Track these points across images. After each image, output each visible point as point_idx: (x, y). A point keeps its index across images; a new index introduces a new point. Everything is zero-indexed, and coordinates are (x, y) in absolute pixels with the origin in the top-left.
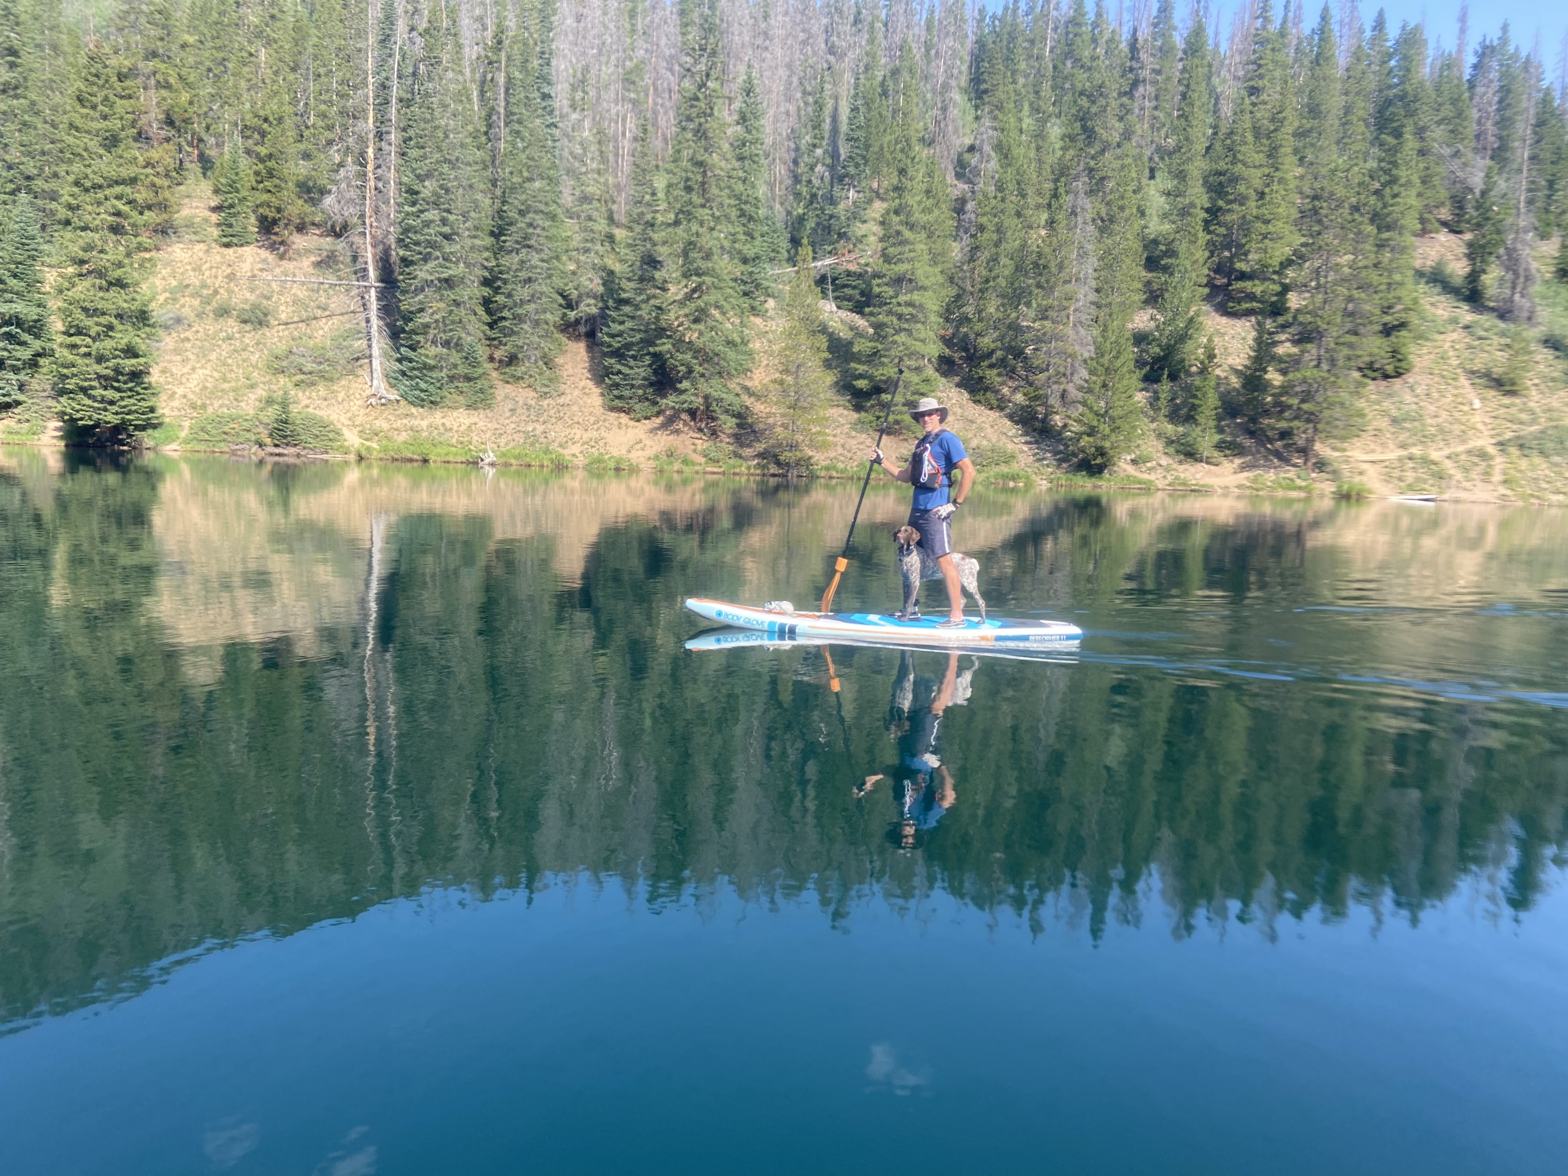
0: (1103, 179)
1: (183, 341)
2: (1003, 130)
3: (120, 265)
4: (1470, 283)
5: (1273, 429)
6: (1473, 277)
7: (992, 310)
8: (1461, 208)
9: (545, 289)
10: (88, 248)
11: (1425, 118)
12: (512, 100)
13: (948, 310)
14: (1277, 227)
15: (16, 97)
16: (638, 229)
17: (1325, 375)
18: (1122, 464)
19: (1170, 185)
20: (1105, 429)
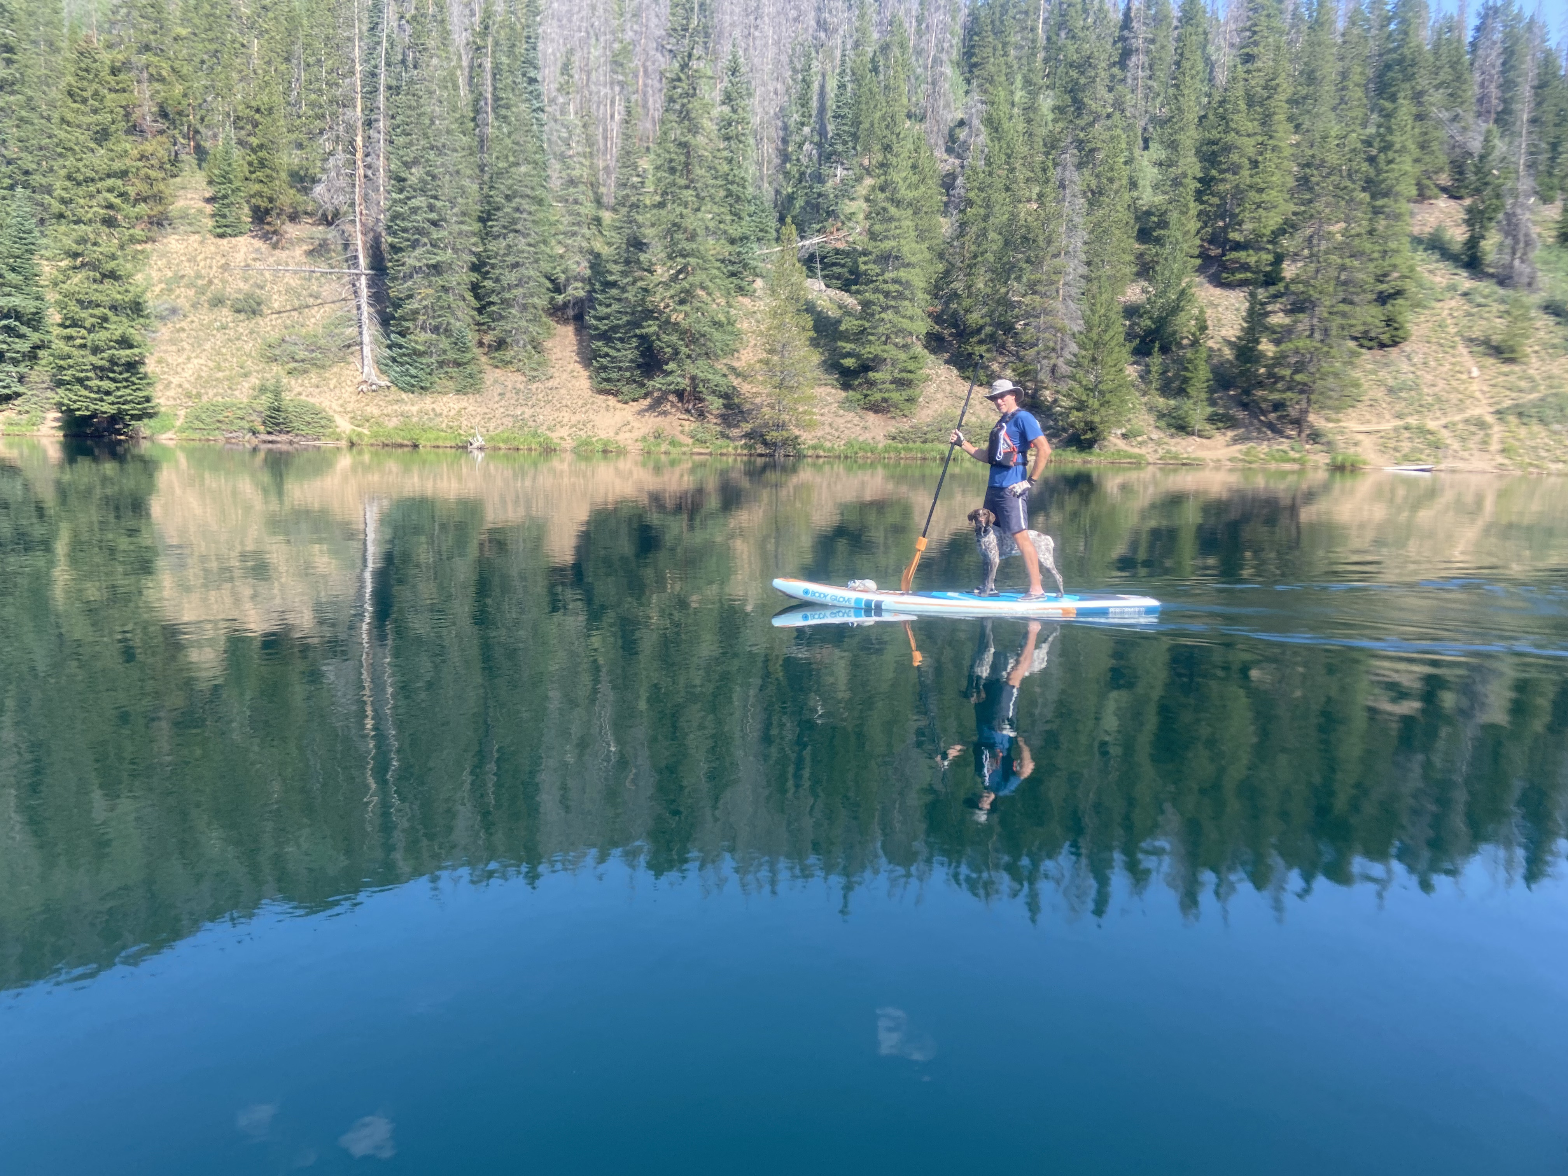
0: (1092, 150)
1: (178, 331)
2: (993, 103)
3: (113, 257)
4: (1469, 249)
5: (1266, 400)
6: (1472, 243)
7: (981, 285)
8: (1461, 173)
9: (532, 273)
10: (82, 241)
11: (1423, 82)
12: (499, 85)
13: (936, 287)
14: (1271, 195)
15: (12, 93)
16: (624, 211)
17: (1319, 345)
18: (1112, 438)
19: (1163, 155)
20: (1094, 403)
